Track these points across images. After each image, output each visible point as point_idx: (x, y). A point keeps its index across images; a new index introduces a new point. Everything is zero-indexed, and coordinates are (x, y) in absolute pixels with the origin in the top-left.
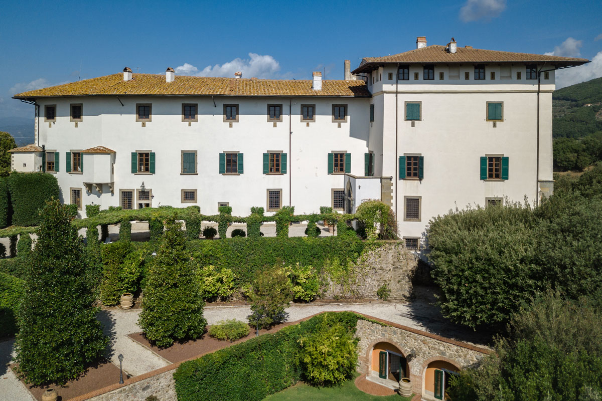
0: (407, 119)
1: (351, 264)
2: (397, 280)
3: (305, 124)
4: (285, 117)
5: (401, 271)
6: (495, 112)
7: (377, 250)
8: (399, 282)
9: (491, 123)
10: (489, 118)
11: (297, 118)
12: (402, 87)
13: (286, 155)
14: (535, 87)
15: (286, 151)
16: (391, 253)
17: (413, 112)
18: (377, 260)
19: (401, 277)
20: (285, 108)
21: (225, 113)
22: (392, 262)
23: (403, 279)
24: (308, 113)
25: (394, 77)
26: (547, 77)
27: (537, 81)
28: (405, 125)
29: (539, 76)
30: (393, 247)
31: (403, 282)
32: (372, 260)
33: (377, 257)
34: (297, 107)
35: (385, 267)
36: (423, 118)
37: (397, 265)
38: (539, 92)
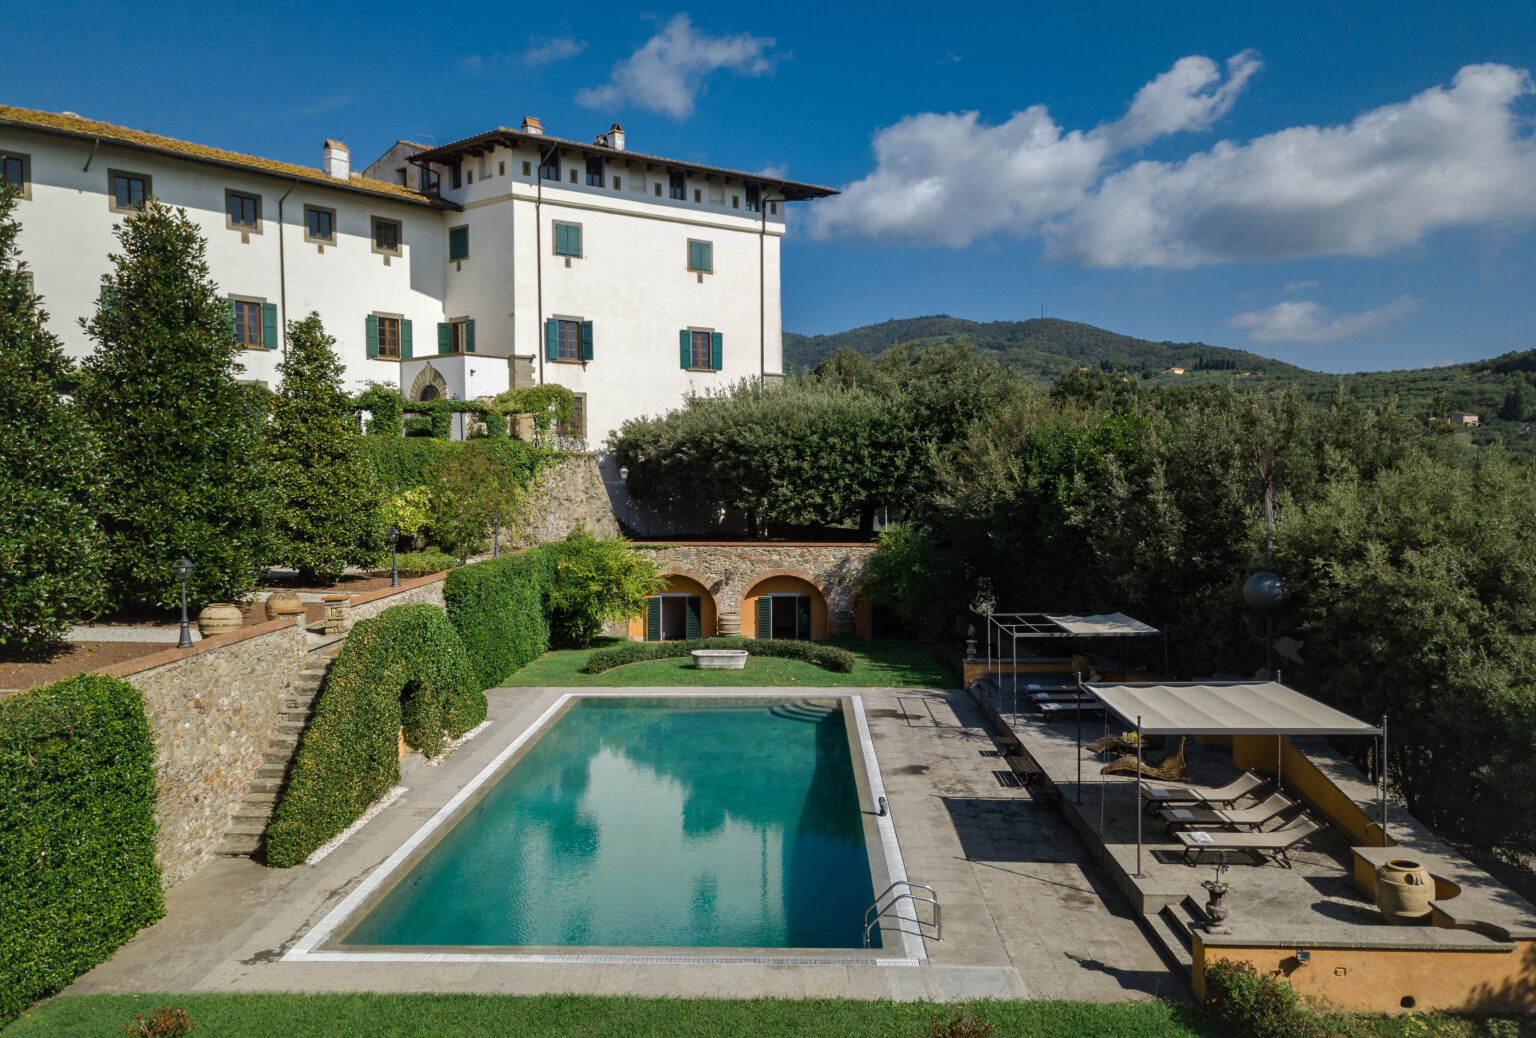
0: (557, 252)
1: (519, 490)
2: (595, 517)
3: (315, 247)
4: (269, 226)
5: (599, 503)
6: (700, 258)
7: (557, 469)
8: (599, 520)
9: (695, 275)
10: (692, 267)
11: (296, 232)
12: (548, 193)
13: (273, 307)
14: (758, 225)
15: (273, 298)
16: (581, 472)
17: (568, 242)
18: (561, 485)
19: (601, 513)
20: (268, 205)
21: (112, 190)
22: (583, 488)
23: (604, 517)
24: (321, 226)
25: (534, 171)
26: (774, 211)
27: (760, 214)
28: (553, 263)
29: (764, 207)
30: (582, 463)
31: (605, 521)
32: (551, 484)
33: (559, 478)
34: (295, 207)
35: (573, 496)
36: (584, 254)
37: (592, 492)
38: (763, 233)
